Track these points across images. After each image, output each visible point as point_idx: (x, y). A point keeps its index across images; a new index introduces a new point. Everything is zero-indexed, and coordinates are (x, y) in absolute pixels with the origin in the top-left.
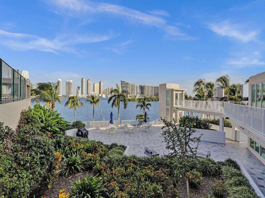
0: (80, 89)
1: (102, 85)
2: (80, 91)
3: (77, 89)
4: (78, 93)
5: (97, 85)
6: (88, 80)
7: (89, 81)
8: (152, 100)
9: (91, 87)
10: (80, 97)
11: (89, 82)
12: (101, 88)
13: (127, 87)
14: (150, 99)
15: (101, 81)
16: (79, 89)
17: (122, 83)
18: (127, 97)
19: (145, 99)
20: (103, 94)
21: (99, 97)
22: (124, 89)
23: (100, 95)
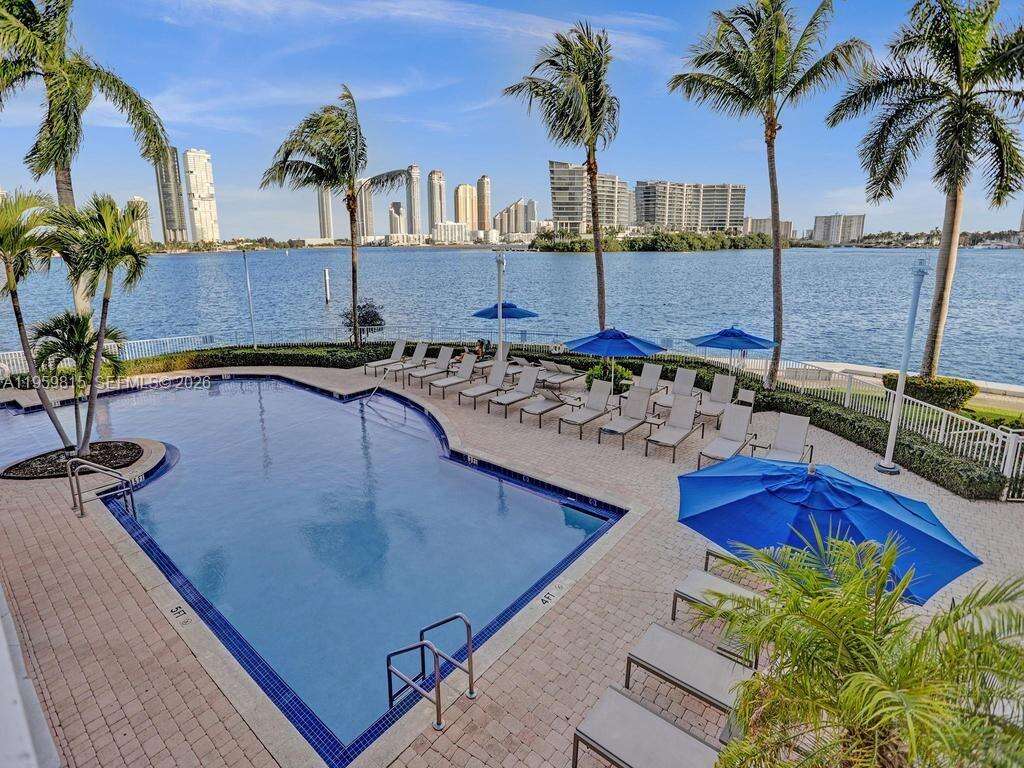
0: (403, 210)
1: (488, 191)
2: (402, 220)
3: (391, 212)
4: (393, 229)
5: (468, 193)
6: (433, 173)
7: (435, 177)
8: (690, 246)
9: (444, 204)
10: (401, 243)
11: (436, 181)
12: (486, 204)
13: (576, 189)
14: (677, 239)
15: (484, 177)
16: (398, 213)
17: (552, 172)
18: (576, 233)
19: (655, 241)
20: (494, 228)
21: (476, 242)
22: (564, 197)
23: (481, 234)
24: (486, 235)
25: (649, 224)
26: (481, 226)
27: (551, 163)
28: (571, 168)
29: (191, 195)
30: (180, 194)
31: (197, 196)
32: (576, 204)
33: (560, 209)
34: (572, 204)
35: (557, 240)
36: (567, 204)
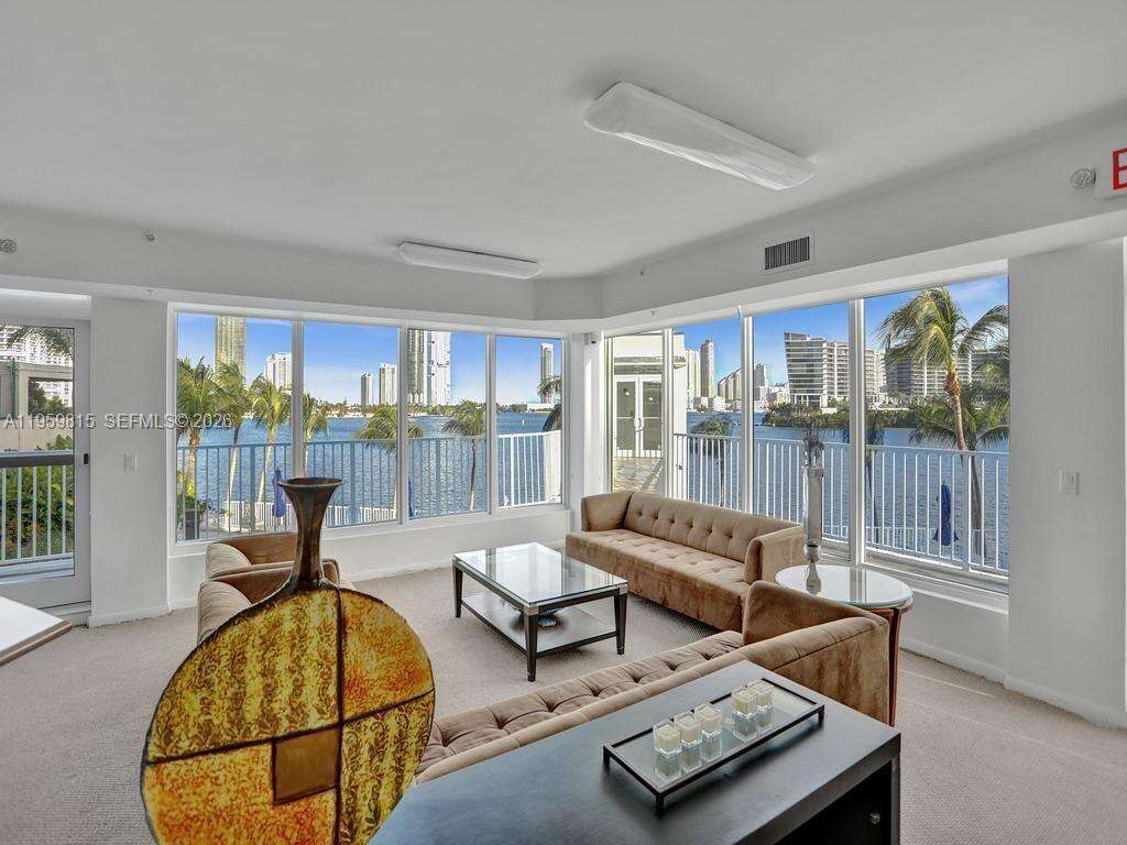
5: (691, 358)
12: (709, 370)
13: (815, 361)
15: (708, 341)
17: (788, 344)
18: (816, 406)
19: (911, 416)
20: (719, 395)
21: (699, 410)
22: (802, 369)
23: (705, 401)
24: (711, 402)
25: (903, 395)
26: (705, 392)
27: (787, 335)
28: (808, 339)
29: (430, 362)
30: (421, 362)
31: (435, 363)
32: (815, 376)
33: (798, 382)
34: (812, 376)
35: (795, 414)
36: (805, 376)
